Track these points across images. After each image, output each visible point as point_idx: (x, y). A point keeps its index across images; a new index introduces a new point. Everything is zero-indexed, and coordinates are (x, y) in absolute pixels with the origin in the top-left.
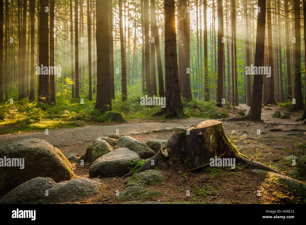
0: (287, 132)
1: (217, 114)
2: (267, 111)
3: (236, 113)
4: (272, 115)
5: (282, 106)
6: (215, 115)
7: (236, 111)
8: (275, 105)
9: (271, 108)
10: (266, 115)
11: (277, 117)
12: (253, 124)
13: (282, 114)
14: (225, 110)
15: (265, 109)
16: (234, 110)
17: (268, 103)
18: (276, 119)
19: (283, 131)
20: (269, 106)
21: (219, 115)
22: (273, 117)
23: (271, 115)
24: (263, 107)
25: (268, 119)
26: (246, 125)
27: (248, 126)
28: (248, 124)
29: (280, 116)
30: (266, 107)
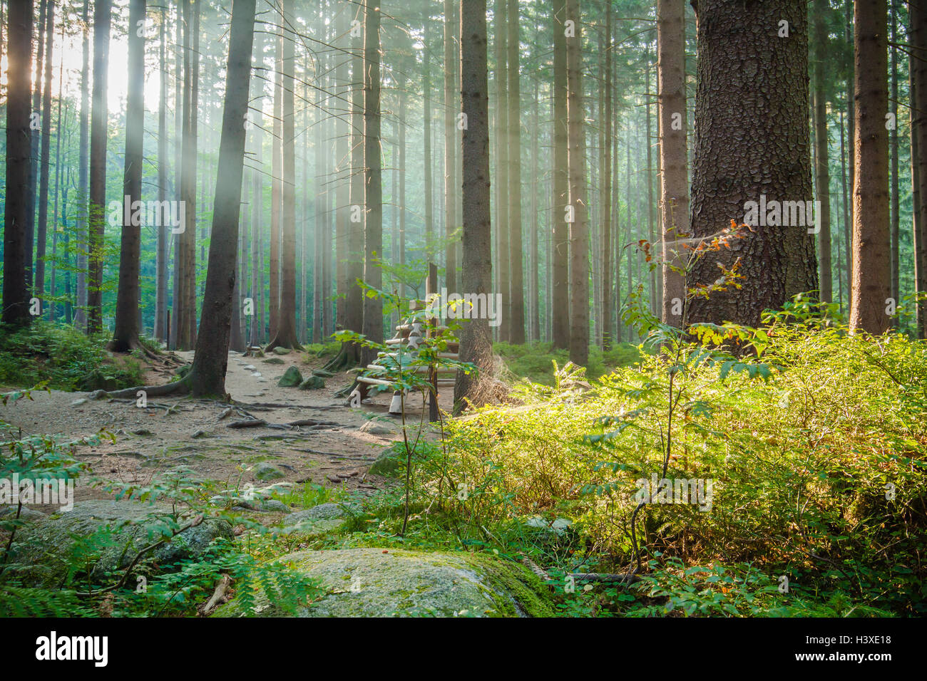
0: (279, 429)
1: (99, 375)
2: (271, 366)
3: (172, 371)
4: (278, 381)
5: (313, 353)
6: (93, 377)
7: (175, 365)
8: (295, 351)
9: (283, 358)
10: (263, 379)
11: (290, 384)
12: (191, 407)
13: (307, 377)
14: (136, 362)
15: (267, 362)
16: (167, 363)
17: (277, 343)
18: (286, 389)
19: (270, 428)
20: (279, 354)
21: (108, 378)
22: (280, 385)
23: (275, 378)
24: (261, 355)
25: (265, 392)
26: (165, 409)
27: (172, 413)
28: (175, 408)
29: (300, 380)
30: (269, 356)
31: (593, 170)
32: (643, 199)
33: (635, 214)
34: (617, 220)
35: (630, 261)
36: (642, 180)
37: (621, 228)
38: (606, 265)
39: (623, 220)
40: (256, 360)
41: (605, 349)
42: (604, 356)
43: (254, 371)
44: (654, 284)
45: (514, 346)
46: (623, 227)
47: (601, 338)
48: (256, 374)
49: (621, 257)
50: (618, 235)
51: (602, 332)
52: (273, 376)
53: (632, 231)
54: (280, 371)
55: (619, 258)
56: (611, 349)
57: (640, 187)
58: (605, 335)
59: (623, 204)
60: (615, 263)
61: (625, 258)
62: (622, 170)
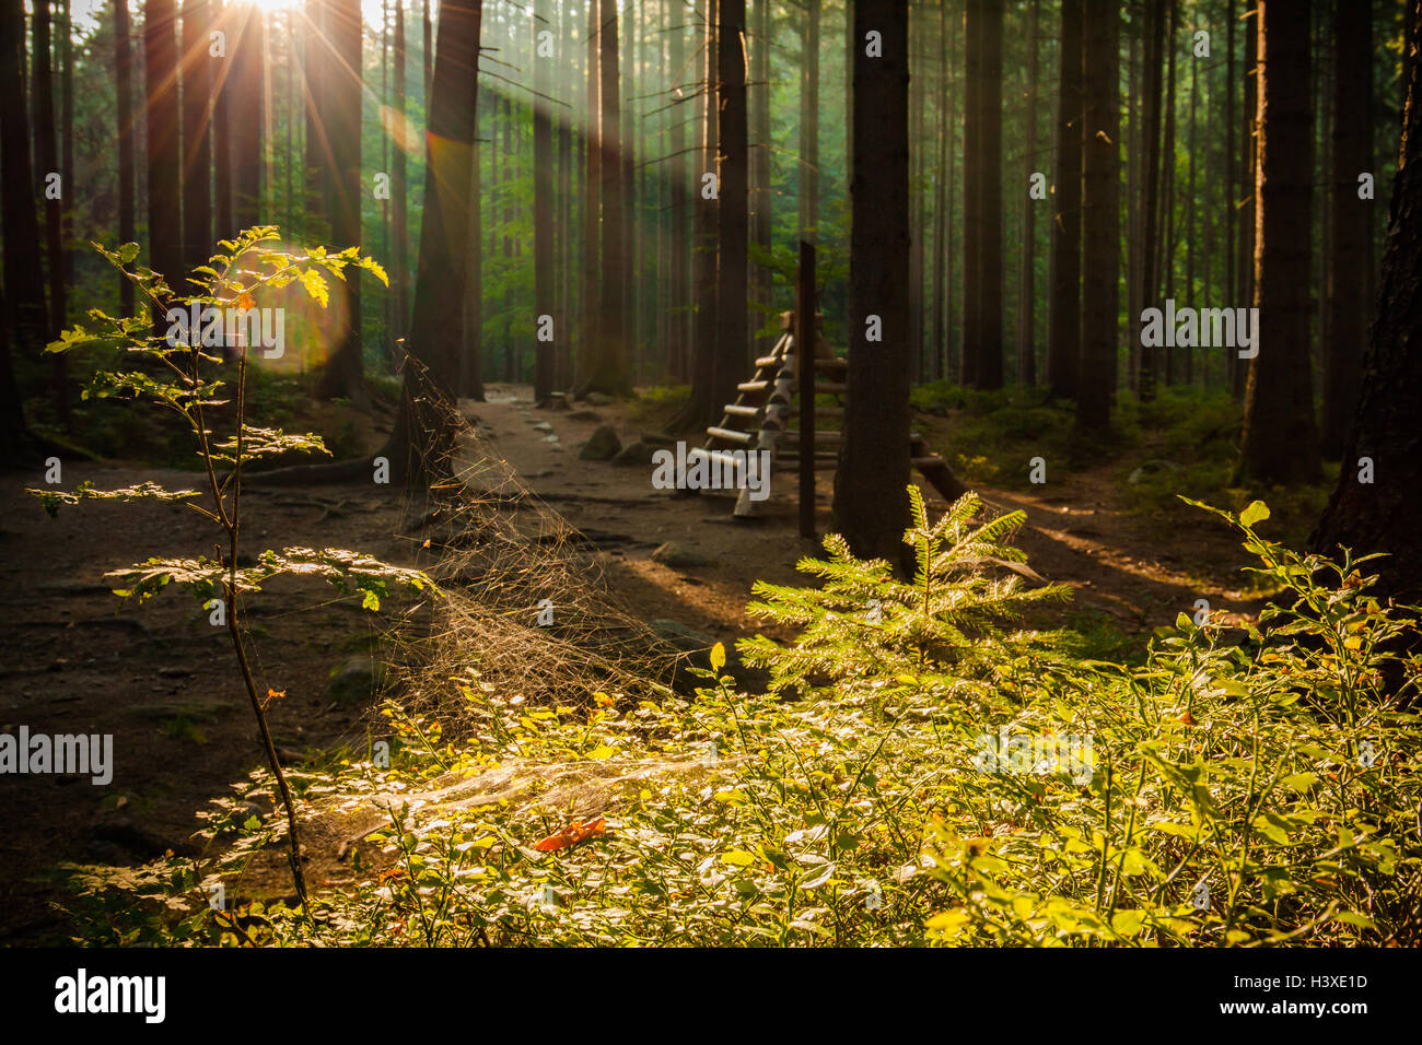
2: (577, 425)
4: (581, 450)
8: (620, 400)
9: (598, 411)
10: (558, 446)
11: (598, 456)
13: (627, 444)
15: (572, 417)
17: (594, 387)
18: (590, 465)
20: (595, 405)
22: (585, 457)
23: (577, 446)
24: (564, 406)
25: (555, 470)
26: (322, 508)
27: (333, 515)
28: (345, 506)
29: (616, 447)
30: (578, 408)
31: (1132, 98)
32: (1217, 146)
33: (1203, 172)
34: (1172, 181)
35: (1190, 251)
36: (1215, 115)
37: (1177, 196)
38: (1149, 254)
39: (1182, 183)
40: (558, 414)
41: (1143, 398)
42: (1141, 410)
43: (548, 432)
44: (1231, 288)
45: (984, 393)
46: (1181, 194)
47: (1138, 379)
48: (551, 438)
49: (1176, 245)
50: (1171, 207)
51: (1138, 369)
52: (575, 441)
53: (1197, 201)
54: (586, 434)
55: (1172, 248)
56: (1153, 398)
57: (1212, 125)
58: (1142, 374)
59: (1183, 156)
60: (1165, 255)
61: (1184, 246)
62: (1182, 98)
